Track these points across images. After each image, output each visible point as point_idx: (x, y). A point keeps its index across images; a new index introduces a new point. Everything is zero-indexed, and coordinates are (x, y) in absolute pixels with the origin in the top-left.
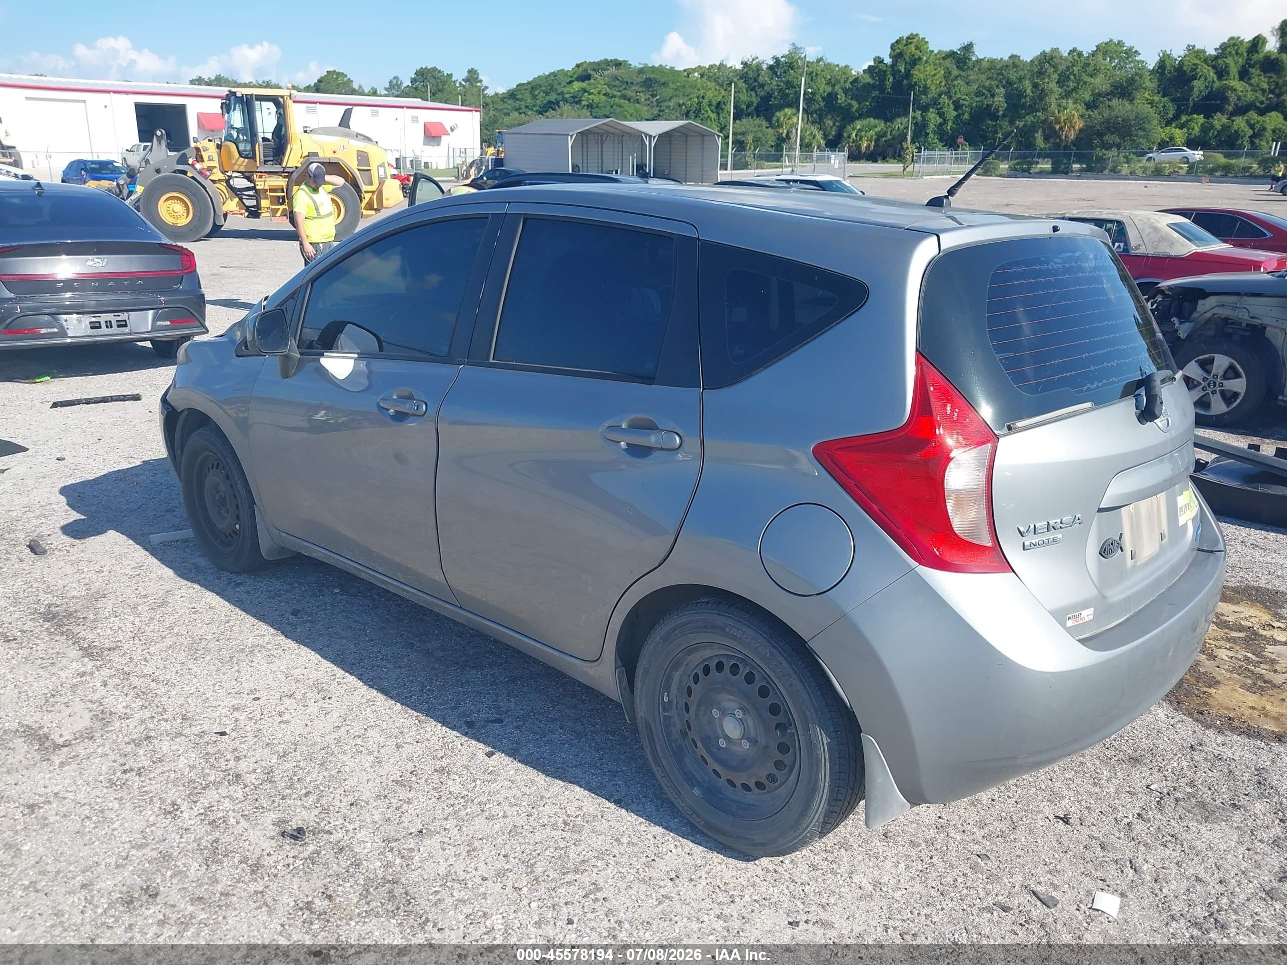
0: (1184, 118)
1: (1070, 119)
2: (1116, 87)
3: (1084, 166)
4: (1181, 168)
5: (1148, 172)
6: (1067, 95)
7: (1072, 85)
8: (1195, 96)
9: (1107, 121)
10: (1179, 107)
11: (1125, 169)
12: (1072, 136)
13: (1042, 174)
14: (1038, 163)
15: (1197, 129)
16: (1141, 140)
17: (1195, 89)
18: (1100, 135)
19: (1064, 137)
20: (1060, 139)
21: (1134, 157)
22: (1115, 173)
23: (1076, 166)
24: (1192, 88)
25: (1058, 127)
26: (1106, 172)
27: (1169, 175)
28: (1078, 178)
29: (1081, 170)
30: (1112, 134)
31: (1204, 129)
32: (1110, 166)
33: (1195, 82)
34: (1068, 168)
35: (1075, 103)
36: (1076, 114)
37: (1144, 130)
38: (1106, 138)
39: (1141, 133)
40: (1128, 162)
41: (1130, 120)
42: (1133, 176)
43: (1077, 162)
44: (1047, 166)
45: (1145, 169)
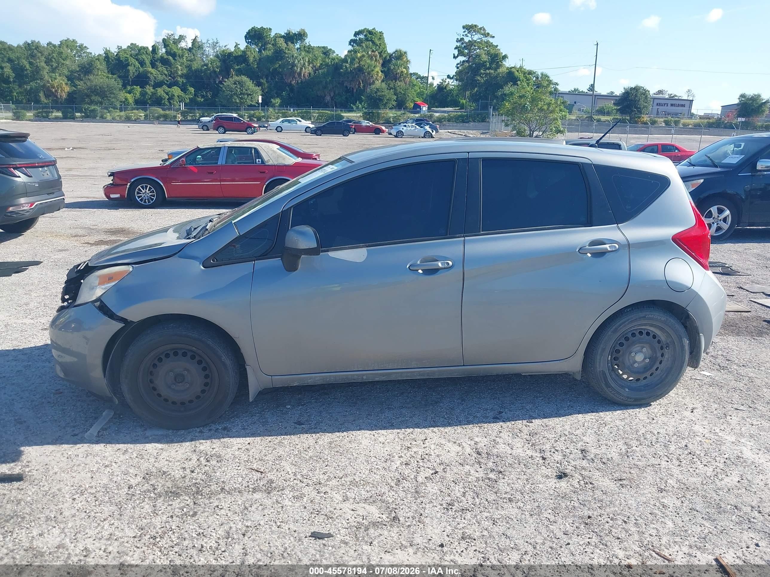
0: (129, 88)
1: (60, 86)
2: (83, 68)
3: (83, 114)
4: (140, 116)
5: (123, 119)
6: (53, 70)
7: (55, 65)
8: (131, 75)
9: (90, 88)
10: (124, 81)
11: (108, 116)
12: (64, 96)
13: (57, 119)
14: (52, 112)
15: (138, 94)
16: (113, 100)
17: (131, 71)
18: (88, 96)
19: (59, 96)
20: (57, 97)
21: (112, 109)
22: (103, 119)
23: (78, 114)
24: (128, 71)
25: (54, 90)
26: (98, 118)
27: (135, 120)
28: (82, 121)
29: (82, 117)
30: (96, 96)
31: (143, 94)
32: (99, 115)
33: (129, 68)
34: (73, 115)
35: (60, 76)
36: (63, 83)
37: (114, 94)
38: (93, 98)
39: (112, 96)
40: (109, 112)
41: (104, 88)
42: (113, 120)
43: (77, 112)
44: (60, 114)
45: (121, 117)
